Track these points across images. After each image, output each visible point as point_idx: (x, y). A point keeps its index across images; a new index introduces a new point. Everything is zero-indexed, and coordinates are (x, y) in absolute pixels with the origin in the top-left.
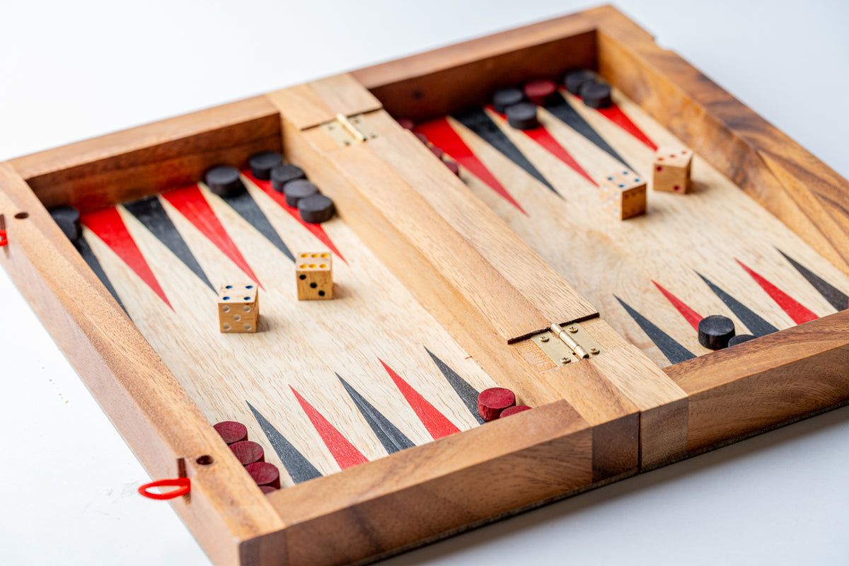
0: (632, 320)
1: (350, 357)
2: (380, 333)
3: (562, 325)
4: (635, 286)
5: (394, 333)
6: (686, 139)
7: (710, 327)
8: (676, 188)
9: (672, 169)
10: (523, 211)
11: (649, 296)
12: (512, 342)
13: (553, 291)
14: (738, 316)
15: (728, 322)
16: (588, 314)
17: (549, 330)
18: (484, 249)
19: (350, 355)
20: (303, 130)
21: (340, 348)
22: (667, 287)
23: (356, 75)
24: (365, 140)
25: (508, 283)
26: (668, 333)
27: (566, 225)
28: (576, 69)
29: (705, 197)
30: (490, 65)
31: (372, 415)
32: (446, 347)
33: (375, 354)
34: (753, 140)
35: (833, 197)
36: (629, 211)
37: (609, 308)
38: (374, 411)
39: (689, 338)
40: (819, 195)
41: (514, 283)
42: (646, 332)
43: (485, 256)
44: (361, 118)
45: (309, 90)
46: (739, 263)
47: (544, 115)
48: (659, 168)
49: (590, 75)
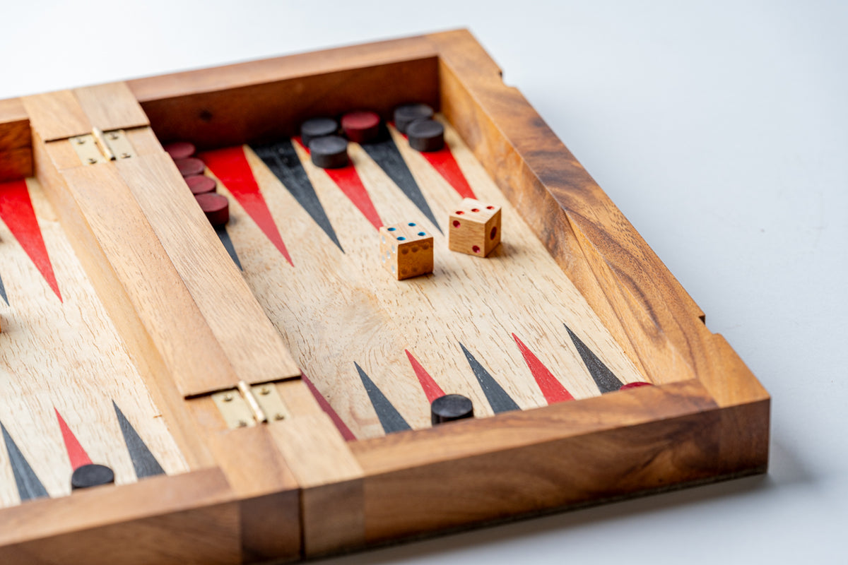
0: (364, 392)
1: (22, 403)
2: (68, 380)
3: (253, 385)
4: (383, 355)
5: (84, 381)
6: (509, 194)
7: (443, 407)
8: (476, 249)
9: (470, 224)
10: (289, 259)
11: (395, 368)
12: (189, 398)
13: (258, 345)
14: (488, 399)
15: (468, 402)
16: (287, 375)
17: (236, 388)
18: (198, 293)
19: (23, 400)
20: (47, 142)
21: (15, 393)
22: (420, 359)
23: (132, 84)
24: (113, 159)
25: (211, 332)
26: (400, 411)
27: (333, 280)
28: (410, 102)
29: (508, 262)
30: (299, 88)
31: (22, 471)
32: (137, 404)
33: (52, 402)
34: (563, 198)
35: (628, 271)
36: (409, 269)
37: (343, 376)
38: (26, 466)
39: (421, 418)
40: (614, 267)
41: (218, 333)
42: (375, 407)
43: (197, 301)
44: (121, 135)
45: (73, 98)
46: (516, 338)
47: (355, 151)
48: (456, 224)
49: (426, 111)
